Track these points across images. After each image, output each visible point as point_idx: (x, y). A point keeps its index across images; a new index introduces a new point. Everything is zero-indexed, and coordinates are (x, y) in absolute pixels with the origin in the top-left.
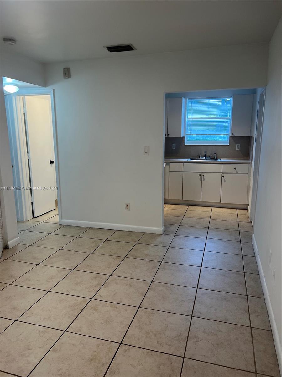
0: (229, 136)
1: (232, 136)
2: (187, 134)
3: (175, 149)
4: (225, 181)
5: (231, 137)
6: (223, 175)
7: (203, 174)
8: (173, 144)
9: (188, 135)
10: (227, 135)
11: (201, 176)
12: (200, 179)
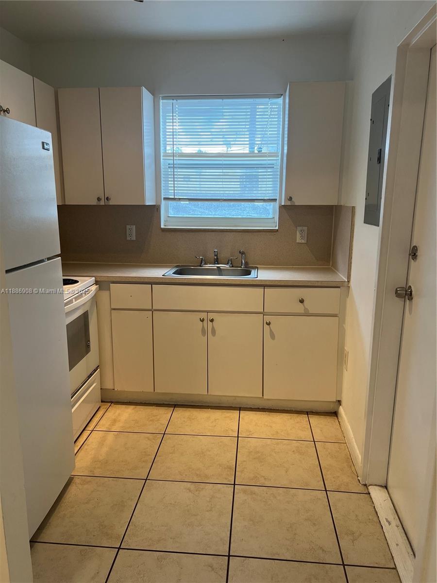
0: (277, 205)
1: (289, 203)
2: (165, 199)
3: (134, 238)
4: (273, 336)
5: (282, 208)
6: (268, 318)
7: (211, 315)
8: (128, 227)
9: (170, 202)
10: (272, 204)
11: (205, 322)
12: (204, 332)
